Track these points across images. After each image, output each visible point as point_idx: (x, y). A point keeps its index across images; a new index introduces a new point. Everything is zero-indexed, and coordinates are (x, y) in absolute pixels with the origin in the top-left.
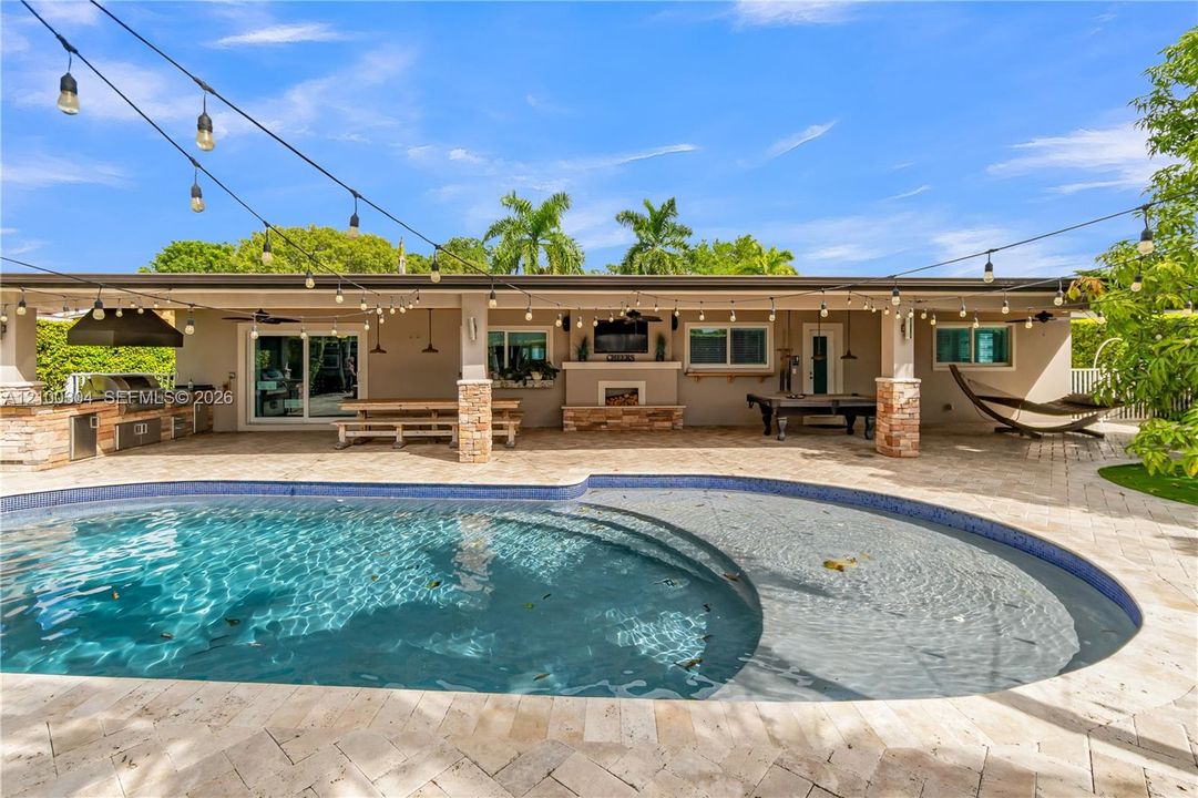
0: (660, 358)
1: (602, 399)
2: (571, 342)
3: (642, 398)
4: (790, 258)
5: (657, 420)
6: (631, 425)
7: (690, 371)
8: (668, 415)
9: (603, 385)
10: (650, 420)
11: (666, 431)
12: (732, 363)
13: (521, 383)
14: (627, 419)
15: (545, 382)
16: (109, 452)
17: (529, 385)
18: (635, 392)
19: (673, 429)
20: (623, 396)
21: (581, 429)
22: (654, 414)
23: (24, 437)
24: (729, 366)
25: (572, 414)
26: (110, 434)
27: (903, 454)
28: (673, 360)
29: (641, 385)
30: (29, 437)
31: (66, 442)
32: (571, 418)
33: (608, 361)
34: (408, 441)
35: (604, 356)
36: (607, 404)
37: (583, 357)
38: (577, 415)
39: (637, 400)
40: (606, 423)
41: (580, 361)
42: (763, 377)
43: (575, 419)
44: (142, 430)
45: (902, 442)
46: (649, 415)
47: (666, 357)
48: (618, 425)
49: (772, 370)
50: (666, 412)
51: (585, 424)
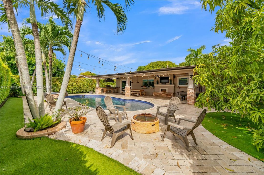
0: (171, 84)
1: (160, 91)
2: (156, 81)
3: (167, 91)
5: (168, 95)
6: (163, 96)
9: (160, 89)
14: (163, 95)
15: (152, 88)
16: (105, 93)
17: (150, 88)
20: (164, 91)
21: (155, 96)
26: (105, 91)
27: (190, 104)
28: (173, 84)
29: (167, 89)
31: (101, 91)
32: (154, 94)
35: (161, 83)
36: (161, 92)
37: (158, 84)
40: (159, 95)
44: (109, 91)
45: (190, 101)
46: (166, 94)
48: (161, 96)
50: (170, 94)
51: (156, 95)
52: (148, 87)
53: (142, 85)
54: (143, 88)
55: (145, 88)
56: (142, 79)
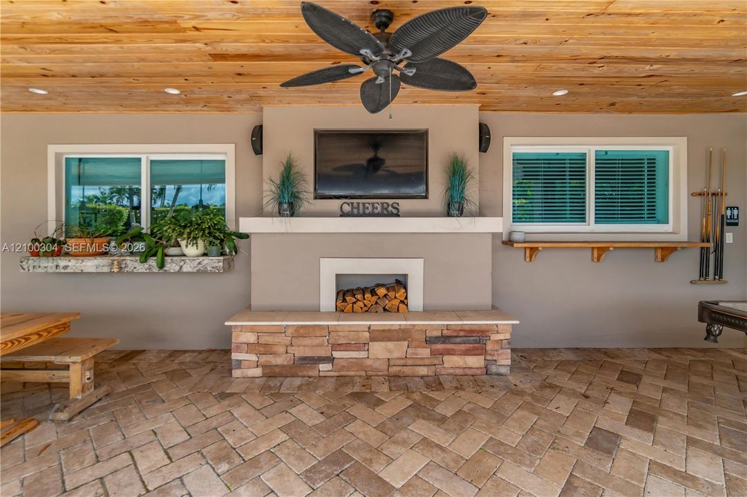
0: (455, 207)
1: (328, 299)
2: (264, 173)
3: (416, 298)
5: (450, 352)
6: (389, 364)
7: (516, 237)
9: (330, 269)
10: (433, 353)
12: (599, 219)
13: (153, 262)
14: (379, 352)
15: (206, 260)
17: (171, 266)
18: (400, 283)
20: (373, 293)
21: (270, 374)
22: (444, 339)
24: (590, 227)
25: (251, 338)
28: (481, 214)
29: (414, 269)
32: (251, 348)
33: (343, 215)
35: (334, 205)
36: (339, 311)
37: (289, 204)
38: (265, 339)
39: (404, 302)
40: (330, 359)
41: (280, 214)
42: (666, 251)
43: (260, 348)
46: (429, 341)
47: (468, 207)
49: (683, 236)
50: (470, 332)
51: (279, 361)
52: (145, 256)
53: (51, 230)
54: (73, 264)
55: (90, 265)
56: (52, 150)
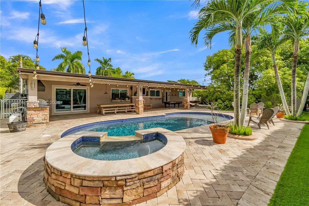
4: (134, 75)
7: (151, 98)
8: (149, 106)
11: (149, 109)
13: (124, 100)
19: (150, 108)
23: (44, 116)
24: (155, 97)
30: (45, 116)
34: (117, 112)
56: (111, 89)
